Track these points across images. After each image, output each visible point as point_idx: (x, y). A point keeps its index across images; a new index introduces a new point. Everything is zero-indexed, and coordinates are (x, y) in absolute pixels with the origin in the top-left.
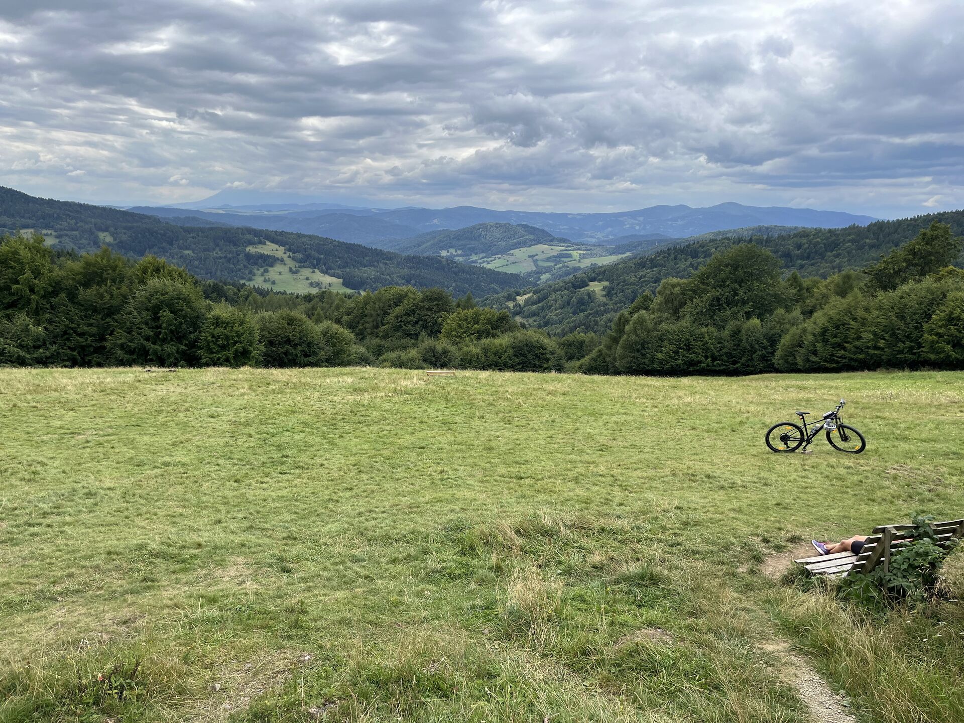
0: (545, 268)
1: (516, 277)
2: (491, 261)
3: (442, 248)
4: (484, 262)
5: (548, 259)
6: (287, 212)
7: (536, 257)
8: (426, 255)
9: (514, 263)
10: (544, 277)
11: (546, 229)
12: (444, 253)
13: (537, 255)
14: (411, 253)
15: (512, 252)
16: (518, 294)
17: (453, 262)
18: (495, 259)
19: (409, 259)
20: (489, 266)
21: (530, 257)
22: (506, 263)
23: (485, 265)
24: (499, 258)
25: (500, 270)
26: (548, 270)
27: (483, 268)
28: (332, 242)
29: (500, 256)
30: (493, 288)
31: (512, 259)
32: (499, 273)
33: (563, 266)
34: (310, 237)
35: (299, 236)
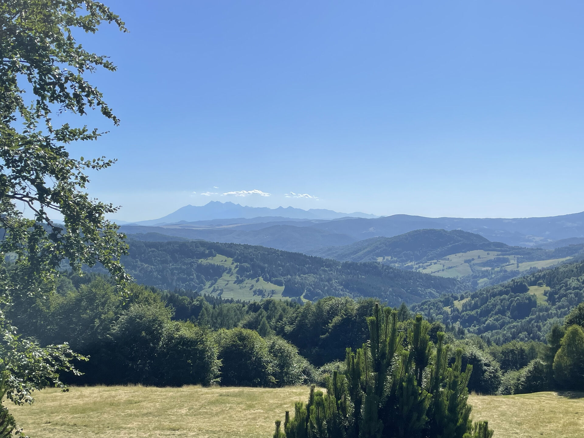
0: (483, 272)
1: (452, 281)
2: (427, 266)
3: (379, 255)
4: (419, 267)
5: (485, 264)
6: (236, 225)
7: (473, 262)
8: (363, 261)
9: (450, 268)
10: (482, 282)
11: (481, 234)
12: (380, 260)
13: (473, 259)
14: (349, 260)
15: (448, 257)
16: (456, 298)
17: (388, 267)
18: (431, 264)
19: (346, 266)
20: (424, 271)
21: (466, 261)
22: (441, 267)
23: (421, 270)
24: (435, 263)
25: (437, 274)
26: (485, 275)
27: (419, 273)
28: (275, 252)
29: (435, 261)
30: (430, 293)
31: (447, 264)
32: (435, 278)
33: (501, 271)
34: (256, 248)
35: (247, 247)
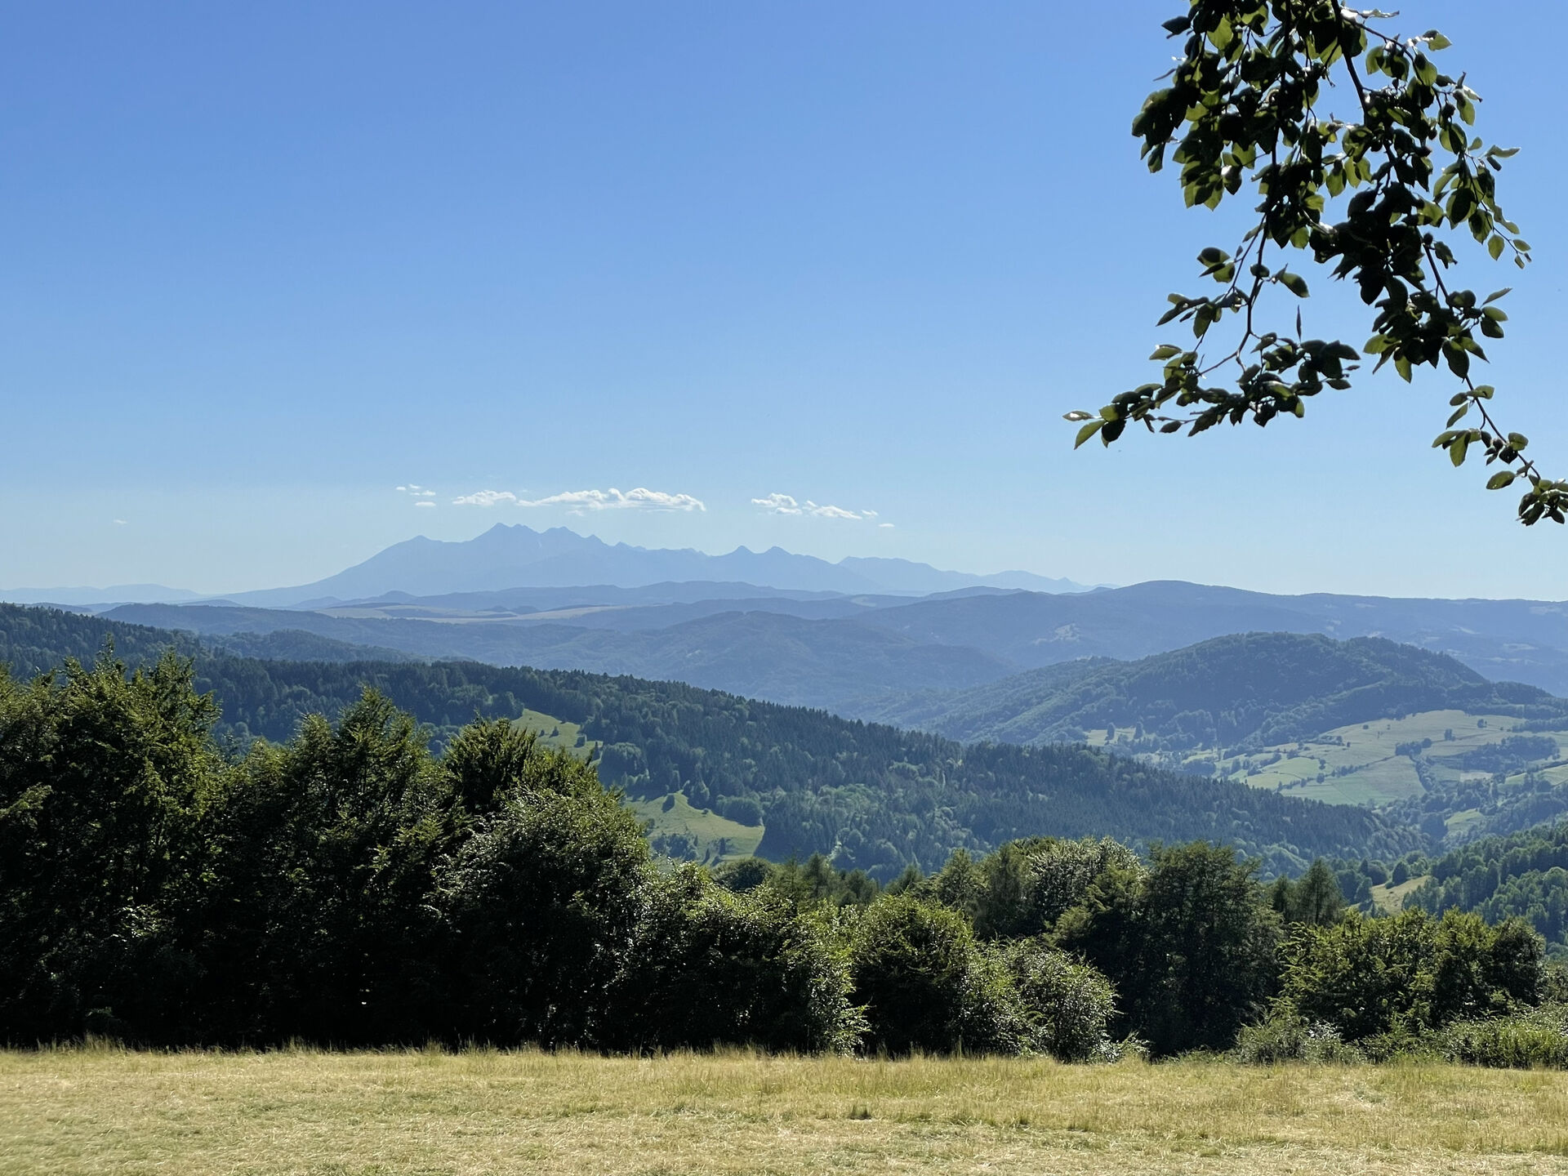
0: (1462, 788)
1: (1356, 818)
2: (1265, 763)
3: (1091, 723)
4: (1236, 768)
5: (1468, 762)
6: (585, 611)
7: (1426, 753)
8: (1040, 742)
9: (1344, 772)
10: (1461, 822)
11: (1455, 654)
12: (1096, 738)
13: (1427, 743)
14: (989, 737)
15: (1336, 733)
16: (1377, 878)
17: (1131, 766)
18: (1277, 758)
19: (981, 757)
20: (1255, 782)
21: (1401, 750)
22: (1313, 769)
23: (1241, 777)
24: (1292, 755)
25: (1298, 793)
26: (1470, 798)
27: (1240, 788)
28: (731, 704)
29: (1293, 746)
31: (1337, 757)
32: (1296, 805)
34: (662, 689)
35: (628, 685)
